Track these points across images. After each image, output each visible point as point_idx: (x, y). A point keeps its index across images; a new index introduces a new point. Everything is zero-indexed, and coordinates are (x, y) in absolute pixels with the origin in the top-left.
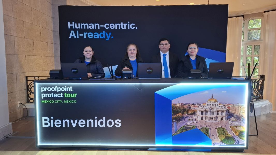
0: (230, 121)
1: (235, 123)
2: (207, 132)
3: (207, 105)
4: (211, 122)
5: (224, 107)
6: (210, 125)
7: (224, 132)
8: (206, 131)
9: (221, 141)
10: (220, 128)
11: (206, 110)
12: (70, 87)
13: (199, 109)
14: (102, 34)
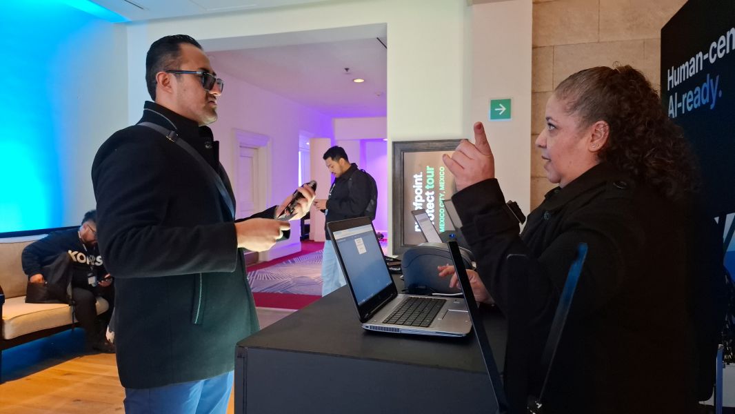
14: (705, 89)
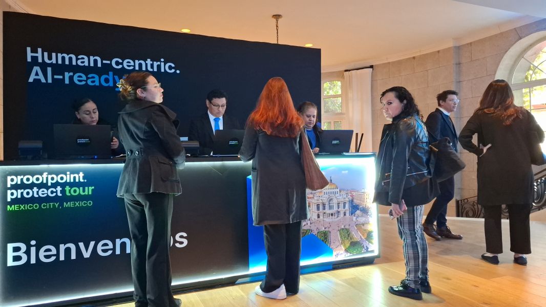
0: (354, 216)
1: (362, 220)
2: (326, 238)
3: (325, 194)
4: (331, 220)
5: (346, 196)
6: (329, 225)
7: (349, 235)
8: (325, 235)
9: (345, 250)
10: (343, 229)
11: (324, 201)
12: (78, 174)
13: (313, 201)
14: (107, 78)
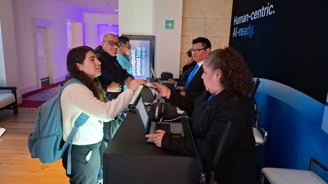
14: (248, 29)
